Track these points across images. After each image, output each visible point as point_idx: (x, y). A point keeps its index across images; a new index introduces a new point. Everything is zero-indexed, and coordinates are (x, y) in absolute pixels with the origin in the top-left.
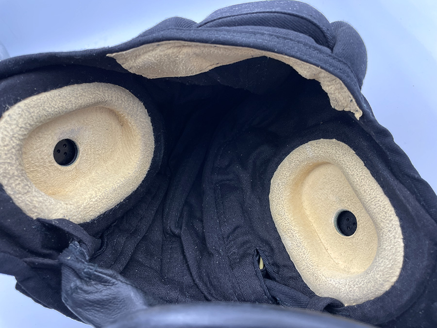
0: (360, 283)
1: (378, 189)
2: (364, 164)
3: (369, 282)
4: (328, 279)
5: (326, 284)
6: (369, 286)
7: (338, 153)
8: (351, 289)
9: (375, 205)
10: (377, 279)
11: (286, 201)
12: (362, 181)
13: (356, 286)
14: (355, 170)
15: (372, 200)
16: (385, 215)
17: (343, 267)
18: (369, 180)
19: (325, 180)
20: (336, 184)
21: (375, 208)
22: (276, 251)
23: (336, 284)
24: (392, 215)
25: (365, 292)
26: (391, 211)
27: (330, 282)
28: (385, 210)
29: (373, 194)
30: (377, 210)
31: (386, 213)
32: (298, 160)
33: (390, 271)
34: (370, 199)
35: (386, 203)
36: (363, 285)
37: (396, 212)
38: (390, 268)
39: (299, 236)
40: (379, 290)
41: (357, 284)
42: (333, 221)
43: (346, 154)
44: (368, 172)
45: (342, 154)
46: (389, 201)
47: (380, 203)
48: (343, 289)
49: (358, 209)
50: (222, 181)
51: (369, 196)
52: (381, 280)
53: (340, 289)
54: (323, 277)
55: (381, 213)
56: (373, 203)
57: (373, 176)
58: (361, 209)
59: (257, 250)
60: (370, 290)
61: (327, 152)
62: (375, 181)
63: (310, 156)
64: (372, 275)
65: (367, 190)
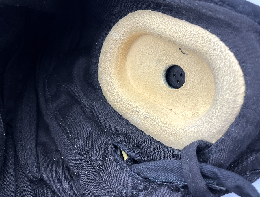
0: (215, 113)
1: (184, 24)
3: (222, 107)
4: (185, 130)
5: (186, 135)
6: (224, 110)
7: (137, 19)
8: (210, 124)
9: (190, 37)
10: (228, 99)
12: (168, 25)
13: (213, 118)
15: (185, 35)
17: (191, 115)
18: (174, 22)
21: (191, 40)
22: (130, 134)
23: (195, 128)
24: (209, 36)
25: (224, 118)
26: (206, 33)
27: (189, 131)
28: (201, 35)
29: (183, 29)
30: (194, 40)
31: (202, 37)
33: (236, 84)
34: (183, 35)
35: (197, 30)
36: (218, 113)
37: (210, 31)
38: (233, 81)
39: (142, 109)
40: (236, 108)
41: (213, 116)
42: (163, 83)
45: (141, 18)
46: (199, 27)
47: (192, 32)
48: (203, 128)
51: (181, 34)
52: (231, 97)
53: (201, 131)
54: (181, 131)
55: (199, 40)
56: (187, 37)
59: (114, 145)
60: (228, 113)
64: (221, 99)
65: (176, 30)
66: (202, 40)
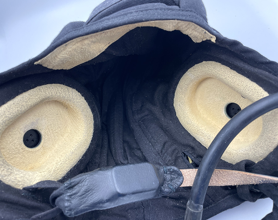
0: (260, 144)
1: (246, 80)
2: (230, 69)
3: (265, 141)
4: (237, 151)
5: (238, 155)
6: (267, 144)
7: (210, 68)
8: (255, 151)
9: (249, 91)
10: (270, 137)
11: (189, 113)
12: (234, 79)
13: (258, 147)
14: (226, 75)
15: (245, 88)
16: (258, 94)
17: (243, 140)
18: (238, 77)
19: (208, 90)
20: (216, 90)
21: (249, 93)
22: (196, 147)
23: (244, 151)
24: (262, 92)
25: (265, 149)
26: (260, 89)
27: (240, 152)
28: (257, 91)
29: (244, 84)
30: (251, 93)
31: (258, 92)
32: (186, 85)
33: (276, 128)
34: (243, 88)
35: (255, 86)
36: (262, 144)
37: (264, 89)
38: (275, 126)
39: (207, 132)
40: (275, 143)
41: (258, 146)
42: (224, 114)
43: (215, 67)
44: (235, 72)
45: (213, 68)
46: (256, 84)
47: (251, 88)
48: (250, 153)
49: (238, 99)
50: (142, 118)
51: (242, 87)
52: (272, 136)
53: (248, 154)
54: (234, 151)
55: (255, 94)
56: (247, 90)
57: (239, 73)
58: (240, 98)
59: (183, 152)
60: (268, 146)
61: (203, 71)
62: (242, 75)
63: (193, 79)
64: (265, 136)
65: (239, 83)
66: (257, 95)
